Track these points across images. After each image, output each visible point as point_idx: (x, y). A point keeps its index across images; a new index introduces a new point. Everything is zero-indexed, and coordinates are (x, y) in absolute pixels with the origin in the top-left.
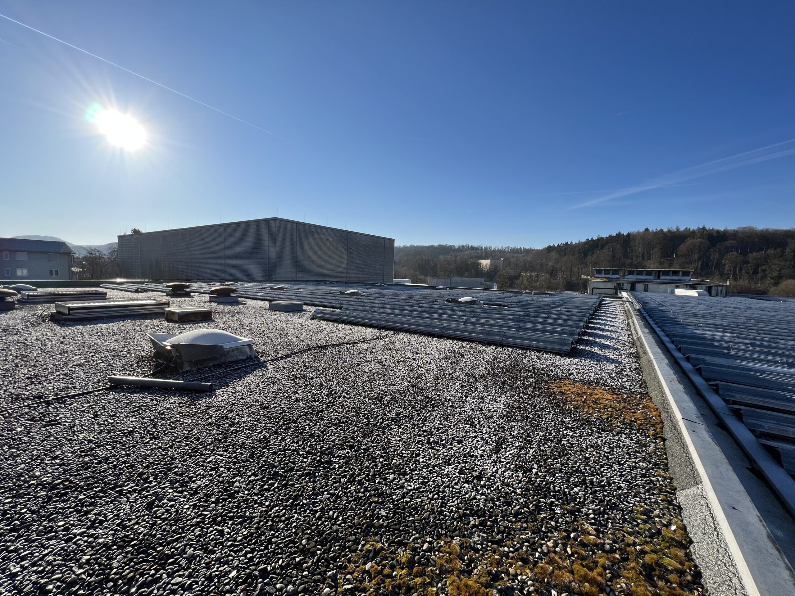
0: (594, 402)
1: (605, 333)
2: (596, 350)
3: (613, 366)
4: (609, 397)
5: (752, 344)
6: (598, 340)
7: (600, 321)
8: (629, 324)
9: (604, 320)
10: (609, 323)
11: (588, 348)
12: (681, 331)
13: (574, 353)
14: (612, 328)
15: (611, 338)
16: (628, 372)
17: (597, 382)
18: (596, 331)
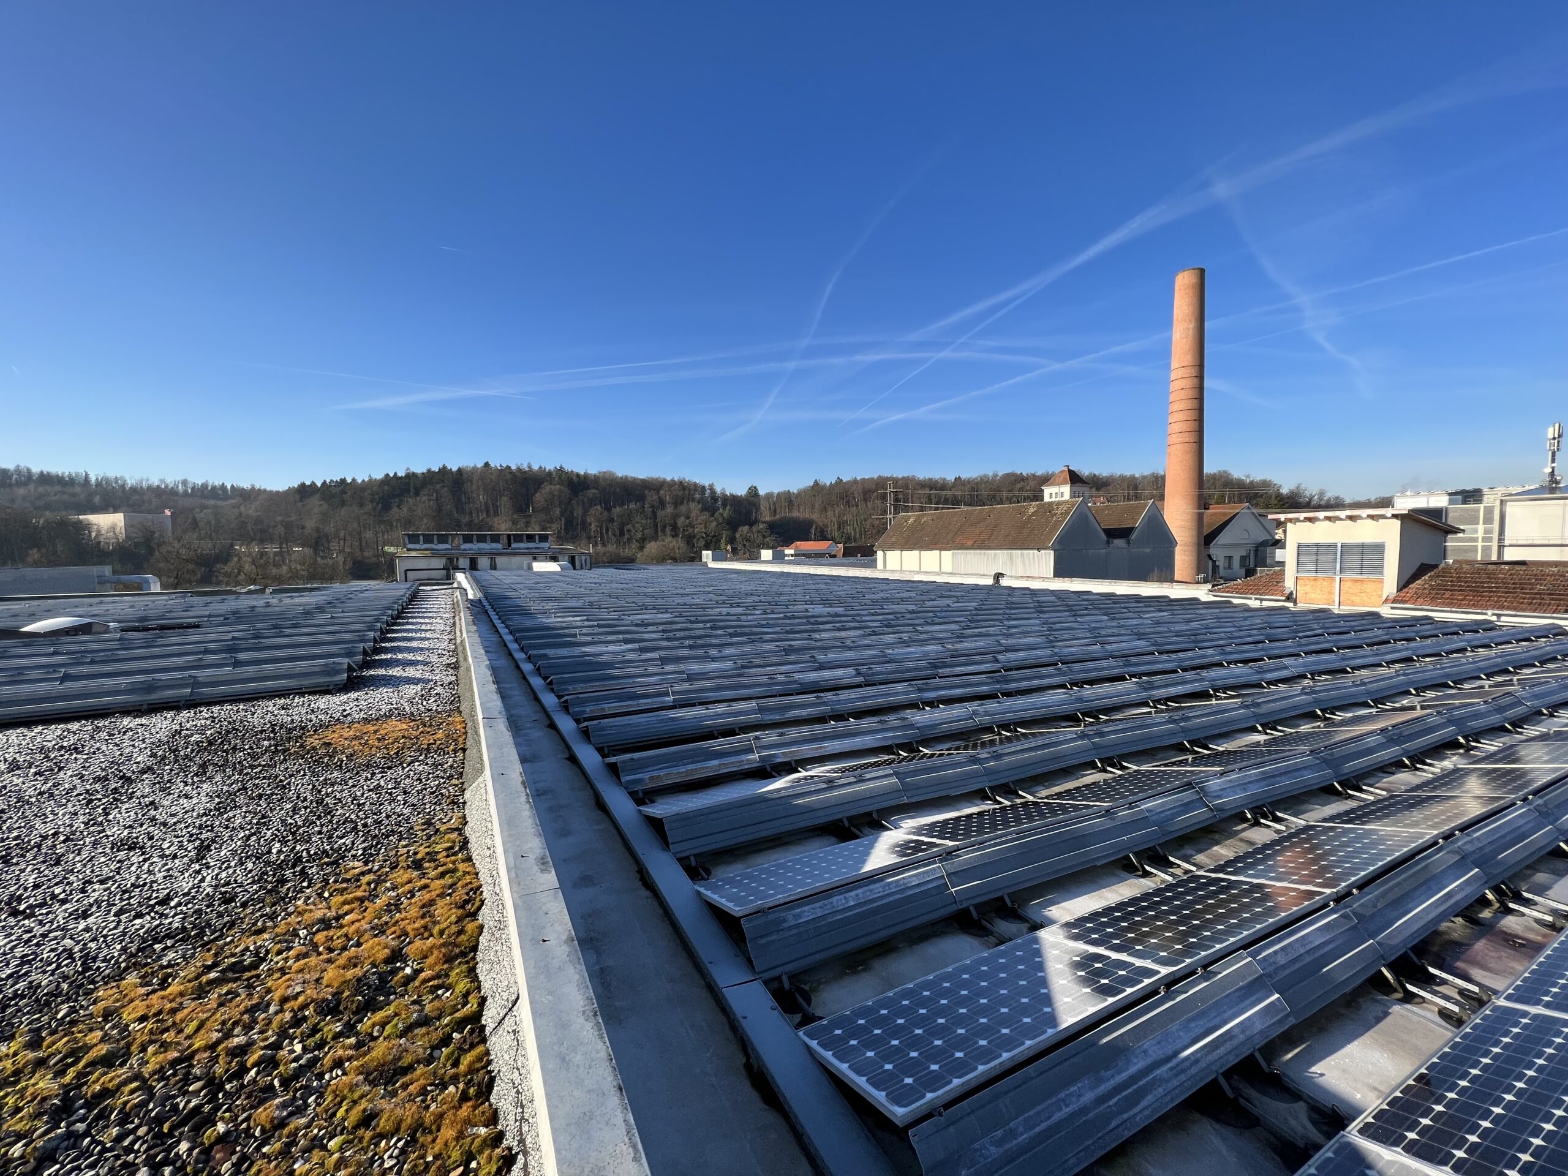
0: (379, 740)
1: (414, 644)
2: (396, 672)
3: (419, 687)
4: (405, 726)
5: (599, 626)
6: (400, 656)
7: (410, 627)
8: (454, 624)
9: (417, 623)
10: (423, 627)
11: (381, 672)
12: (529, 623)
13: (353, 684)
14: (428, 635)
15: (422, 649)
16: (439, 690)
17: (388, 716)
18: (400, 644)
